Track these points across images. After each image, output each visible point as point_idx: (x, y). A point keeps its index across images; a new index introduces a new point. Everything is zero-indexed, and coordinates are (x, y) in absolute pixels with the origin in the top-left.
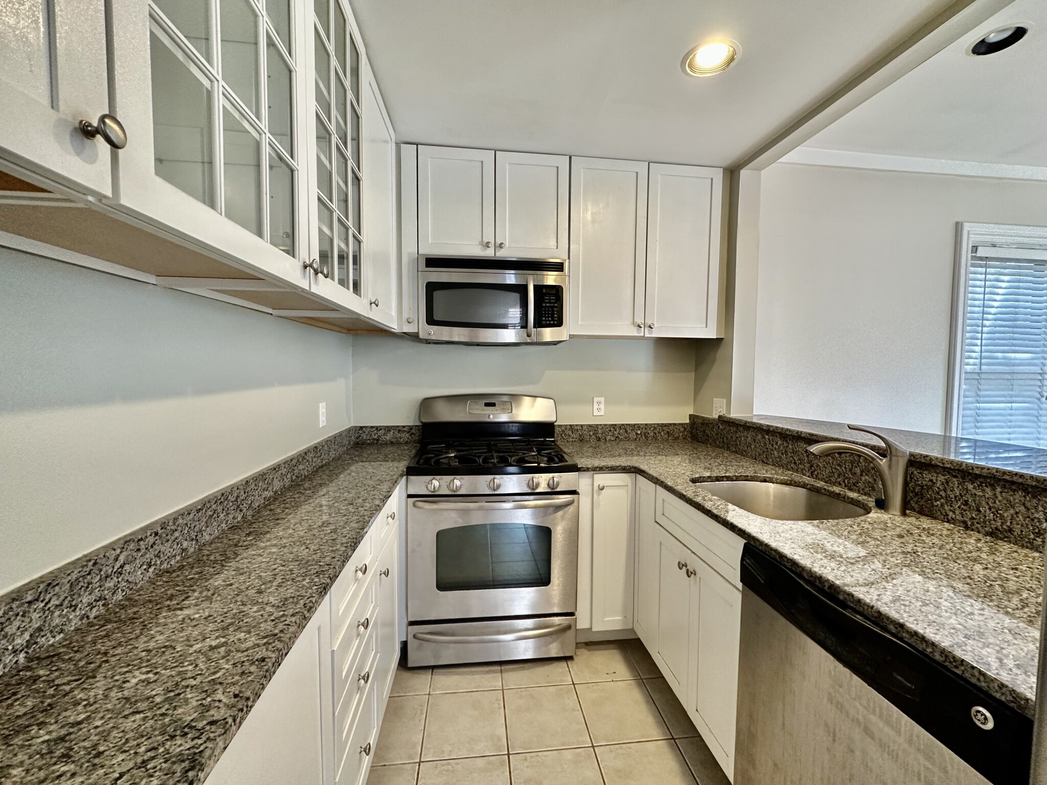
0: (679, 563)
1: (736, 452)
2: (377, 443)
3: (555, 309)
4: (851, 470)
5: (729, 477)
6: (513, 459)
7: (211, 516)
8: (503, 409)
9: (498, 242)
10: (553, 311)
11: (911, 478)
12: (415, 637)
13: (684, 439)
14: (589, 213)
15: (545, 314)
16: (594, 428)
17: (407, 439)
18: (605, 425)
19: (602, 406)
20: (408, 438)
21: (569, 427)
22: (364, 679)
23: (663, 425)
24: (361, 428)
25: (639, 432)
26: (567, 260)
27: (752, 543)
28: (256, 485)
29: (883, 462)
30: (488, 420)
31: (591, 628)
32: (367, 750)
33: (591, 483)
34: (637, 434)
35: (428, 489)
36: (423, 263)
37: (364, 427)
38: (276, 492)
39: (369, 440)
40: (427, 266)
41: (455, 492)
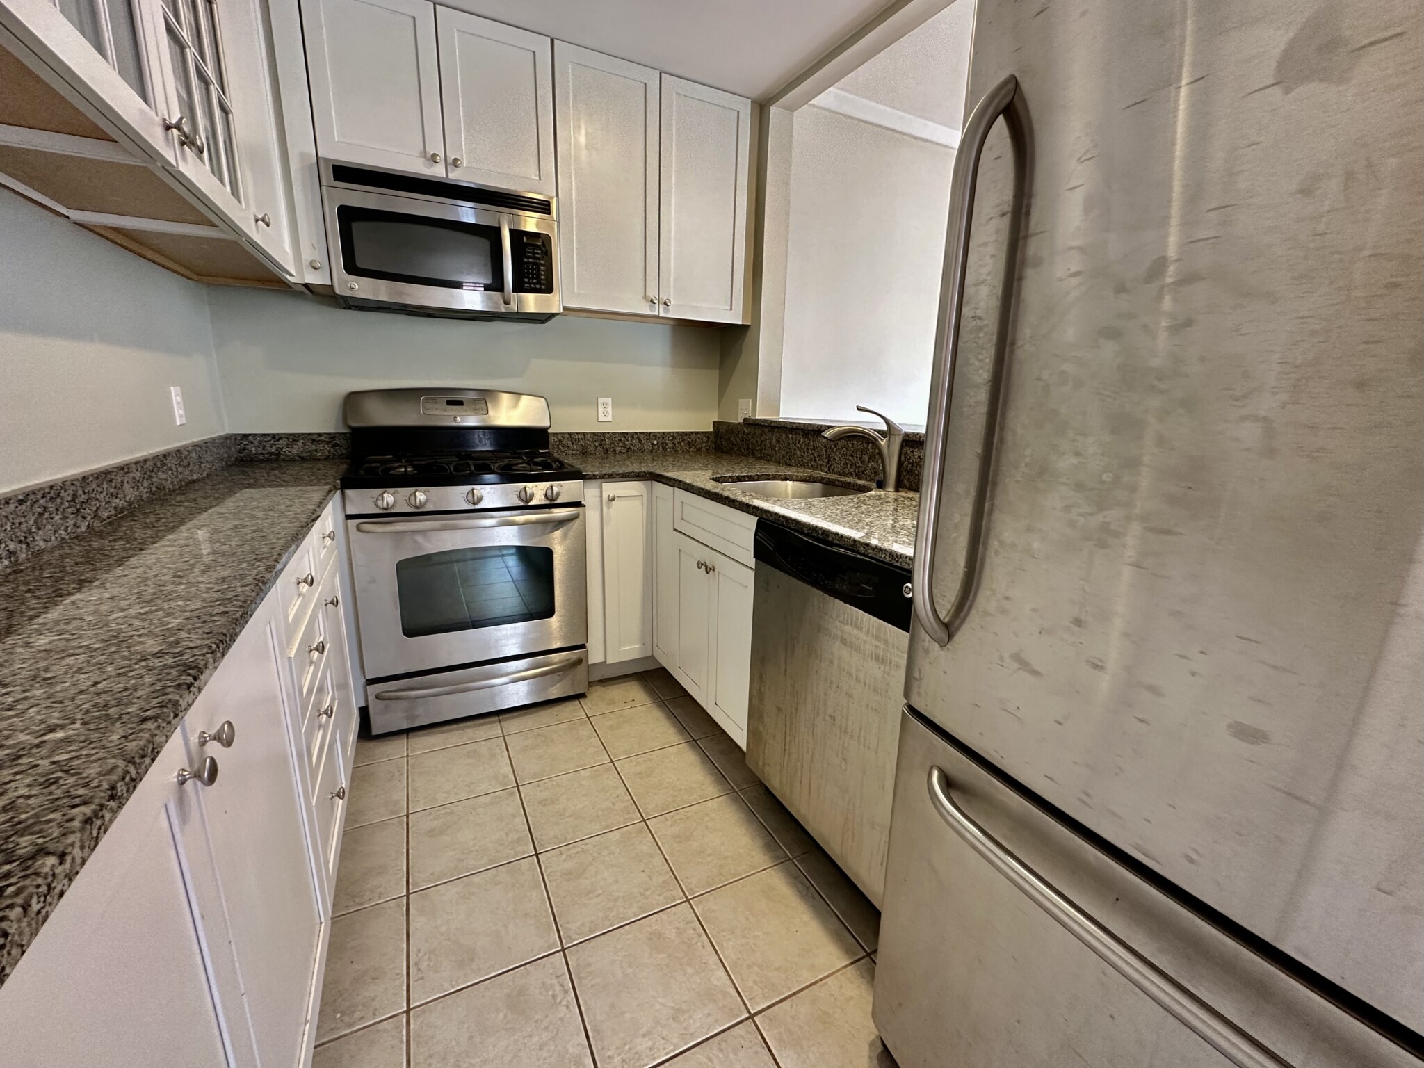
0: (698, 563)
1: (760, 458)
2: (277, 460)
3: (542, 268)
4: (861, 458)
5: (751, 476)
6: (496, 465)
7: (41, 515)
8: (475, 409)
9: (451, 157)
10: (539, 270)
11: (905, 457)
12: (378, 697)
13: (707, 450)
14: (583, 132)
15: (528, 273)
16: (599, 437)
17: (327, 453)
18: (614, 433)
19: (609, 409)
20: (329, 451)
21: (567, 436)
22: (327, 714)
23: (683, 434)
24: (245, 436)
25: (655, 442)
26: (555, 199)
27: (764, 516)
28: (98, 486)
29: (883, 443)
30: (454, 424)
31: (605, 662)
32: (340, 795)
33: (599, 495)
34: (653, 444)
35: (378, 507)
36: (328, 175)
37: (250, 435)
38: (130, 504)
39: (263, 454)
40: (336, 178)
41: (418, 508)
